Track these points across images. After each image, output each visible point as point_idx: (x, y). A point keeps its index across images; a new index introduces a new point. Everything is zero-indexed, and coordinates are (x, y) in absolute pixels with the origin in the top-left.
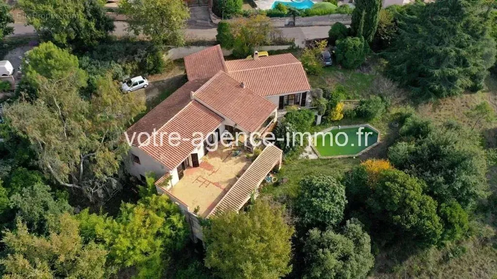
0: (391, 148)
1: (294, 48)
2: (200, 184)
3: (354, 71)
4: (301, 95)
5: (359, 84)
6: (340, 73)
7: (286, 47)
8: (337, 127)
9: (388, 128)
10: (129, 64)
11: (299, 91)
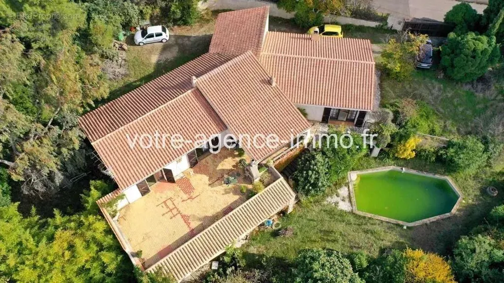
0: (464, 240)
1: (385, 27)
2: (165, 210)
3: (462, 86)
4: (358, 113)
5: (461, 109)
6: (437, 85)
7: (373, 24)
8: (399, 168)
9: (478, 193)
10: (149, 7)
11: (356, 108)
